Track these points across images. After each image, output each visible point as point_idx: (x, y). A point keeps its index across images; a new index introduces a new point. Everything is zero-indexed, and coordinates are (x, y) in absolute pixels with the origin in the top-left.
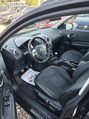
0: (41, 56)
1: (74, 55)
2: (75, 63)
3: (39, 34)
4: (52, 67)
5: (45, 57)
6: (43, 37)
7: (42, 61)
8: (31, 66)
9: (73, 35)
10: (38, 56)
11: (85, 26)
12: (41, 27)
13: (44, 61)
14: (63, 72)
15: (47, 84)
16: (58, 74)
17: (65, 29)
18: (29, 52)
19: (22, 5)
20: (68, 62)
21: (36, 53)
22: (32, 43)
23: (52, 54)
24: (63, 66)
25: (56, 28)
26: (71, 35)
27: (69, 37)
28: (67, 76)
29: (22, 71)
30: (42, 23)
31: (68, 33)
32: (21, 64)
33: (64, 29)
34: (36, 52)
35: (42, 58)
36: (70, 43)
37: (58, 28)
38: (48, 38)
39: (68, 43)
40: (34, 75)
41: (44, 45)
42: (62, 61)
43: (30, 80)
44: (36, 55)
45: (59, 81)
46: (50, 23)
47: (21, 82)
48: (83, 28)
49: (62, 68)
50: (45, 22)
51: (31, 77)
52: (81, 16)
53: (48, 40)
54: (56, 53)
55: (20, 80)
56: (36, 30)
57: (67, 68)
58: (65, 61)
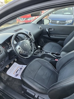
0: (26, 52)
1: (53, 46)
2: (56, 54)
3: (21, 29)
4: (36, 60)
5: (30, 52)
6: (26, 32)
7: (28, 56)
8: (16, 60)
9: (51, 29)
10: (23, 52)
11: (57, 21)
12: (21, 23)
13: (29, 56)
14: (47, 63)
15: (34, 78)
16: (43, 66)
17: (44, 24)
18: (12, 48)
19: (1, 4)
20: (50, 54)
21: (21, 49)
22: (15, 39)
23: (35, 48)
24: (46, 58)
25: (36, 23)
26: (49, 29)
27: (47, 31)
28: (51, 67)
29: (7, 67)
30: (22, 19)
31: (47, 28)
32: (5, 61)
33: (42, 24)
34: (20, 47)
35: (27, 53)
36: (49, 36)
37: (37, 23)
38: (30, 33)
39: (47, 36)
40: (19, 68)
41: (27, 40)
42: (45, 53)
43: (16, 74)
44: (21, 51)
45: (45, 74)
46: (29, 20)
47: (6, 77)
48: (56, 23)
49: (45, 59)
50: (24, 19)
51: (16, 71)
52: (53, 13)
53: (30, 35)
54: (39, 47)
55: (6, 76)
56: (17, 25)
57: (50, 59)
58: (47, 52)
